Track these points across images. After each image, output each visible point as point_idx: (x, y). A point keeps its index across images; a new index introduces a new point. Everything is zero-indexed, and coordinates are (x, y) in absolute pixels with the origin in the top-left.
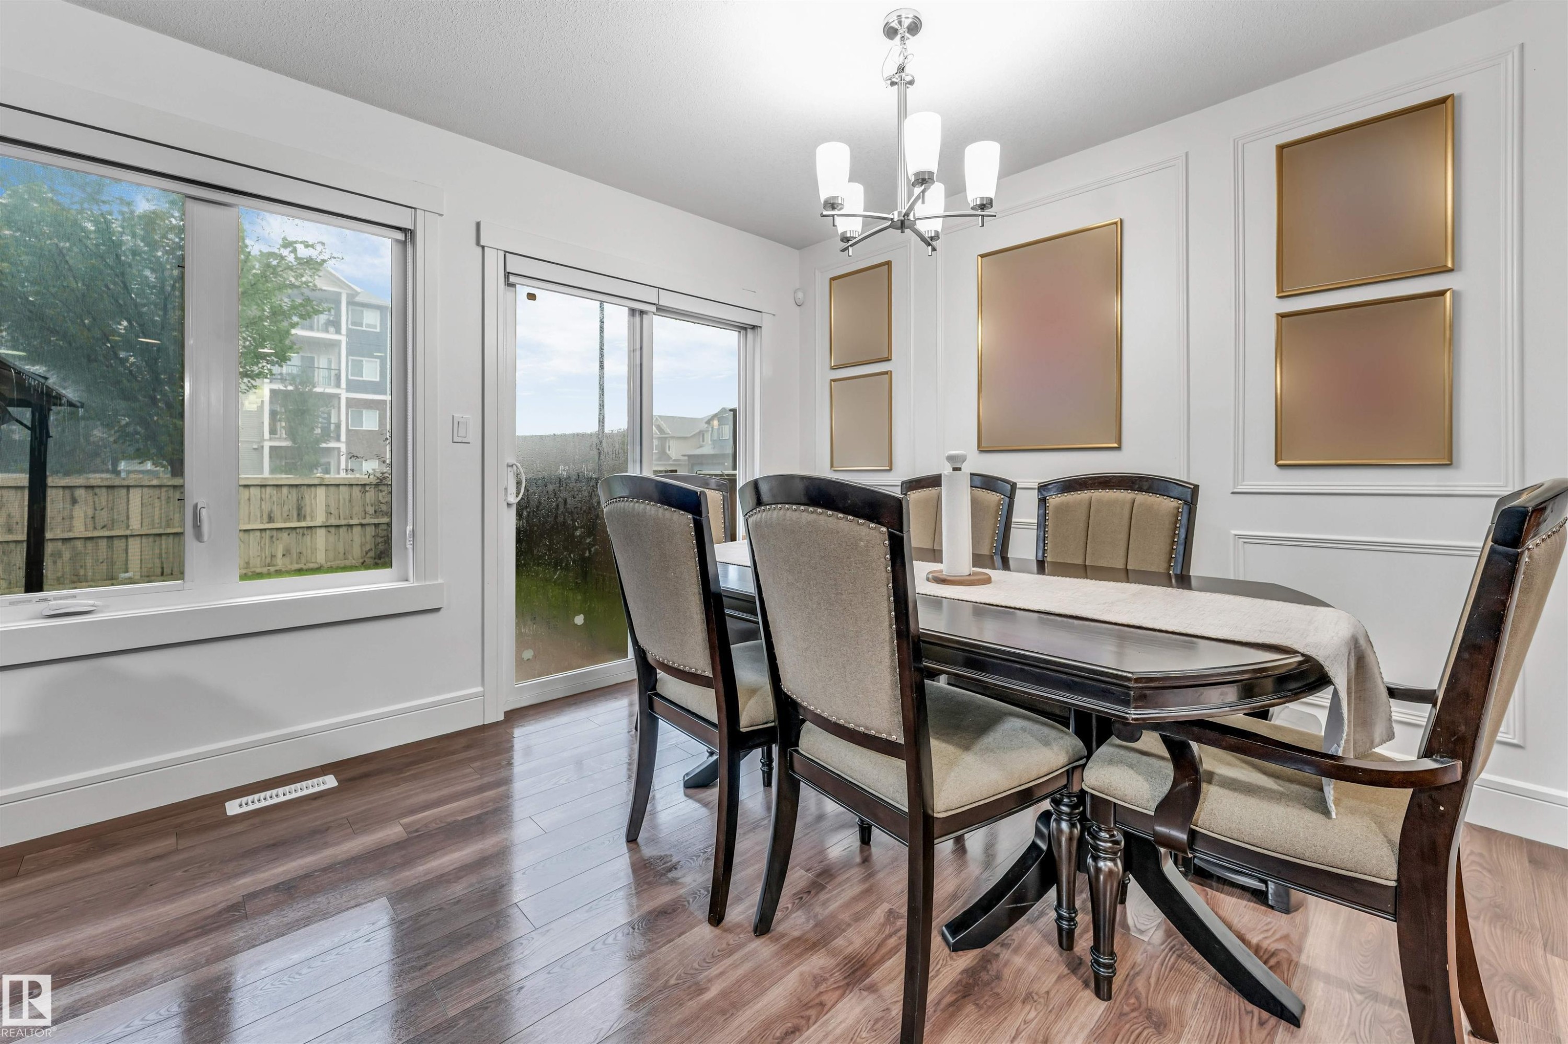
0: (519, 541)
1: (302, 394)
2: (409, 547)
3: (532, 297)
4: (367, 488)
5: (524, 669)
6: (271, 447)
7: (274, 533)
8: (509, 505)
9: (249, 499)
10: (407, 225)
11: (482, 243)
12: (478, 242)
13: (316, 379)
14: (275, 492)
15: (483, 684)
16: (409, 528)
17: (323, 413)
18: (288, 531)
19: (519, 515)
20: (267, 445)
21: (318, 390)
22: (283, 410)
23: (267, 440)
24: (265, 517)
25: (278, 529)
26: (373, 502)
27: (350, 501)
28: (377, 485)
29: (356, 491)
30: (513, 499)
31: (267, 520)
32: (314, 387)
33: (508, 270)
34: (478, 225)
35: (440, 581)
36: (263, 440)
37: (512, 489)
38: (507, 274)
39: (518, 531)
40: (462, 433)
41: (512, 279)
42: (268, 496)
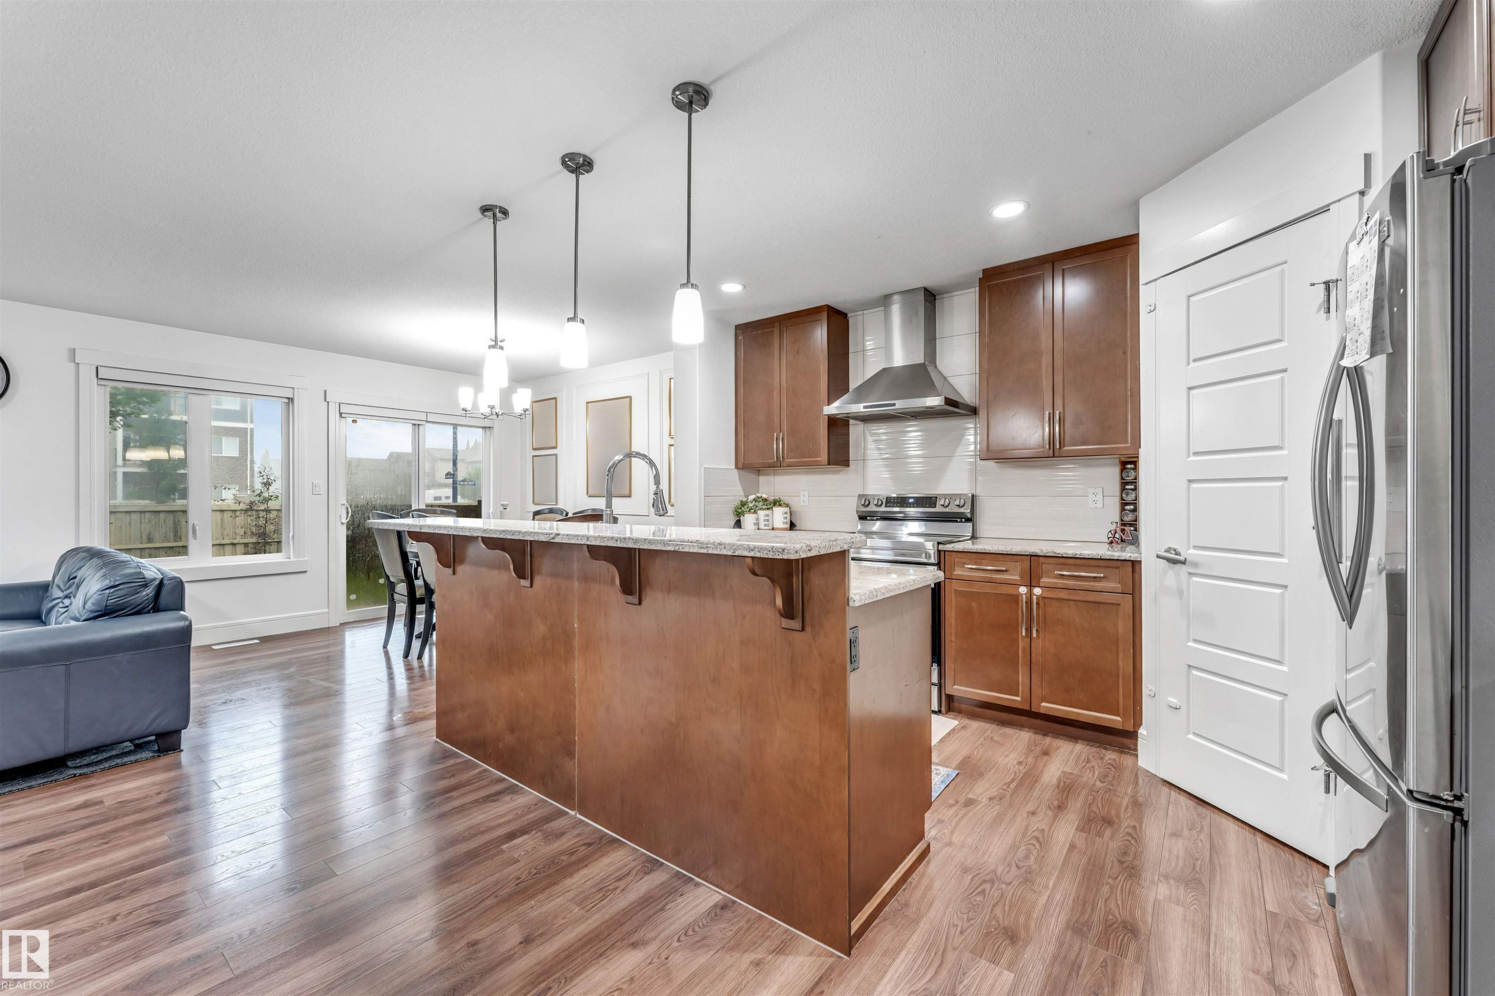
0: (348, 542)
1: (158, 421)
2: (291, 543)
3: (354, 421)
4: (238, 514)
5: (350, 604)
6: (125, 474)
7: (153, 551)
8: (342, 523)
9: (130, 523)
10: (291, 396)
11: (327, 400)
12: (325, 400)
13: (172, 408)
14: (153, 517)
15: (328, 608)
16: (291, 534)
17: (180, 440)
18: (165, 550)
19: (348, 528)
20: (120, 471)
21: (174, 418)
22: (138, 438)
23: (120, 466)
24: (145, 538)
25: (155, 548)
26: (243, 524)
27: (222, 525)
28: (246, 511)
29: (227, 515)
30: (345, 521)
31: (146, 541)
32: (170, 414)
33: (341, 412)
34: (325, 391)
35: (306, 559)
36: (116, 466)
37: (344, 515)
38: (341, 414)
39: (348, 537)
40: (317, 490)
41: (343, 415)
42: (147, 521)
